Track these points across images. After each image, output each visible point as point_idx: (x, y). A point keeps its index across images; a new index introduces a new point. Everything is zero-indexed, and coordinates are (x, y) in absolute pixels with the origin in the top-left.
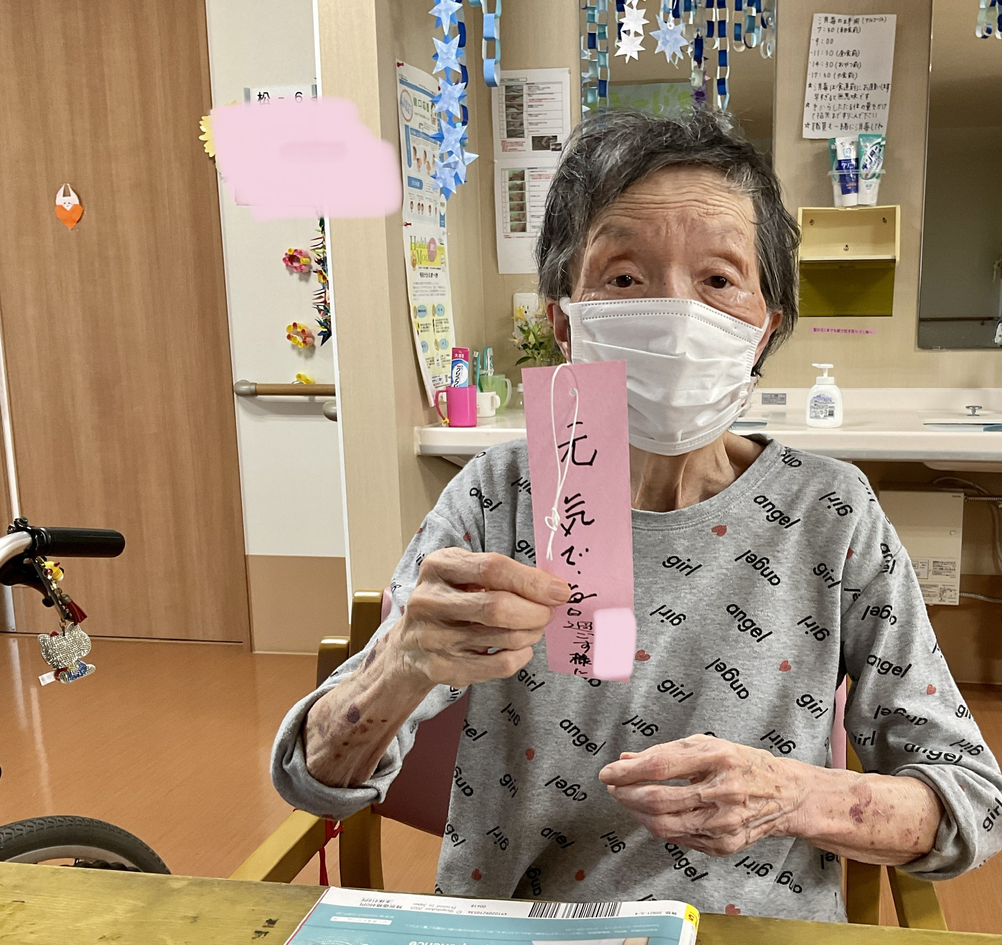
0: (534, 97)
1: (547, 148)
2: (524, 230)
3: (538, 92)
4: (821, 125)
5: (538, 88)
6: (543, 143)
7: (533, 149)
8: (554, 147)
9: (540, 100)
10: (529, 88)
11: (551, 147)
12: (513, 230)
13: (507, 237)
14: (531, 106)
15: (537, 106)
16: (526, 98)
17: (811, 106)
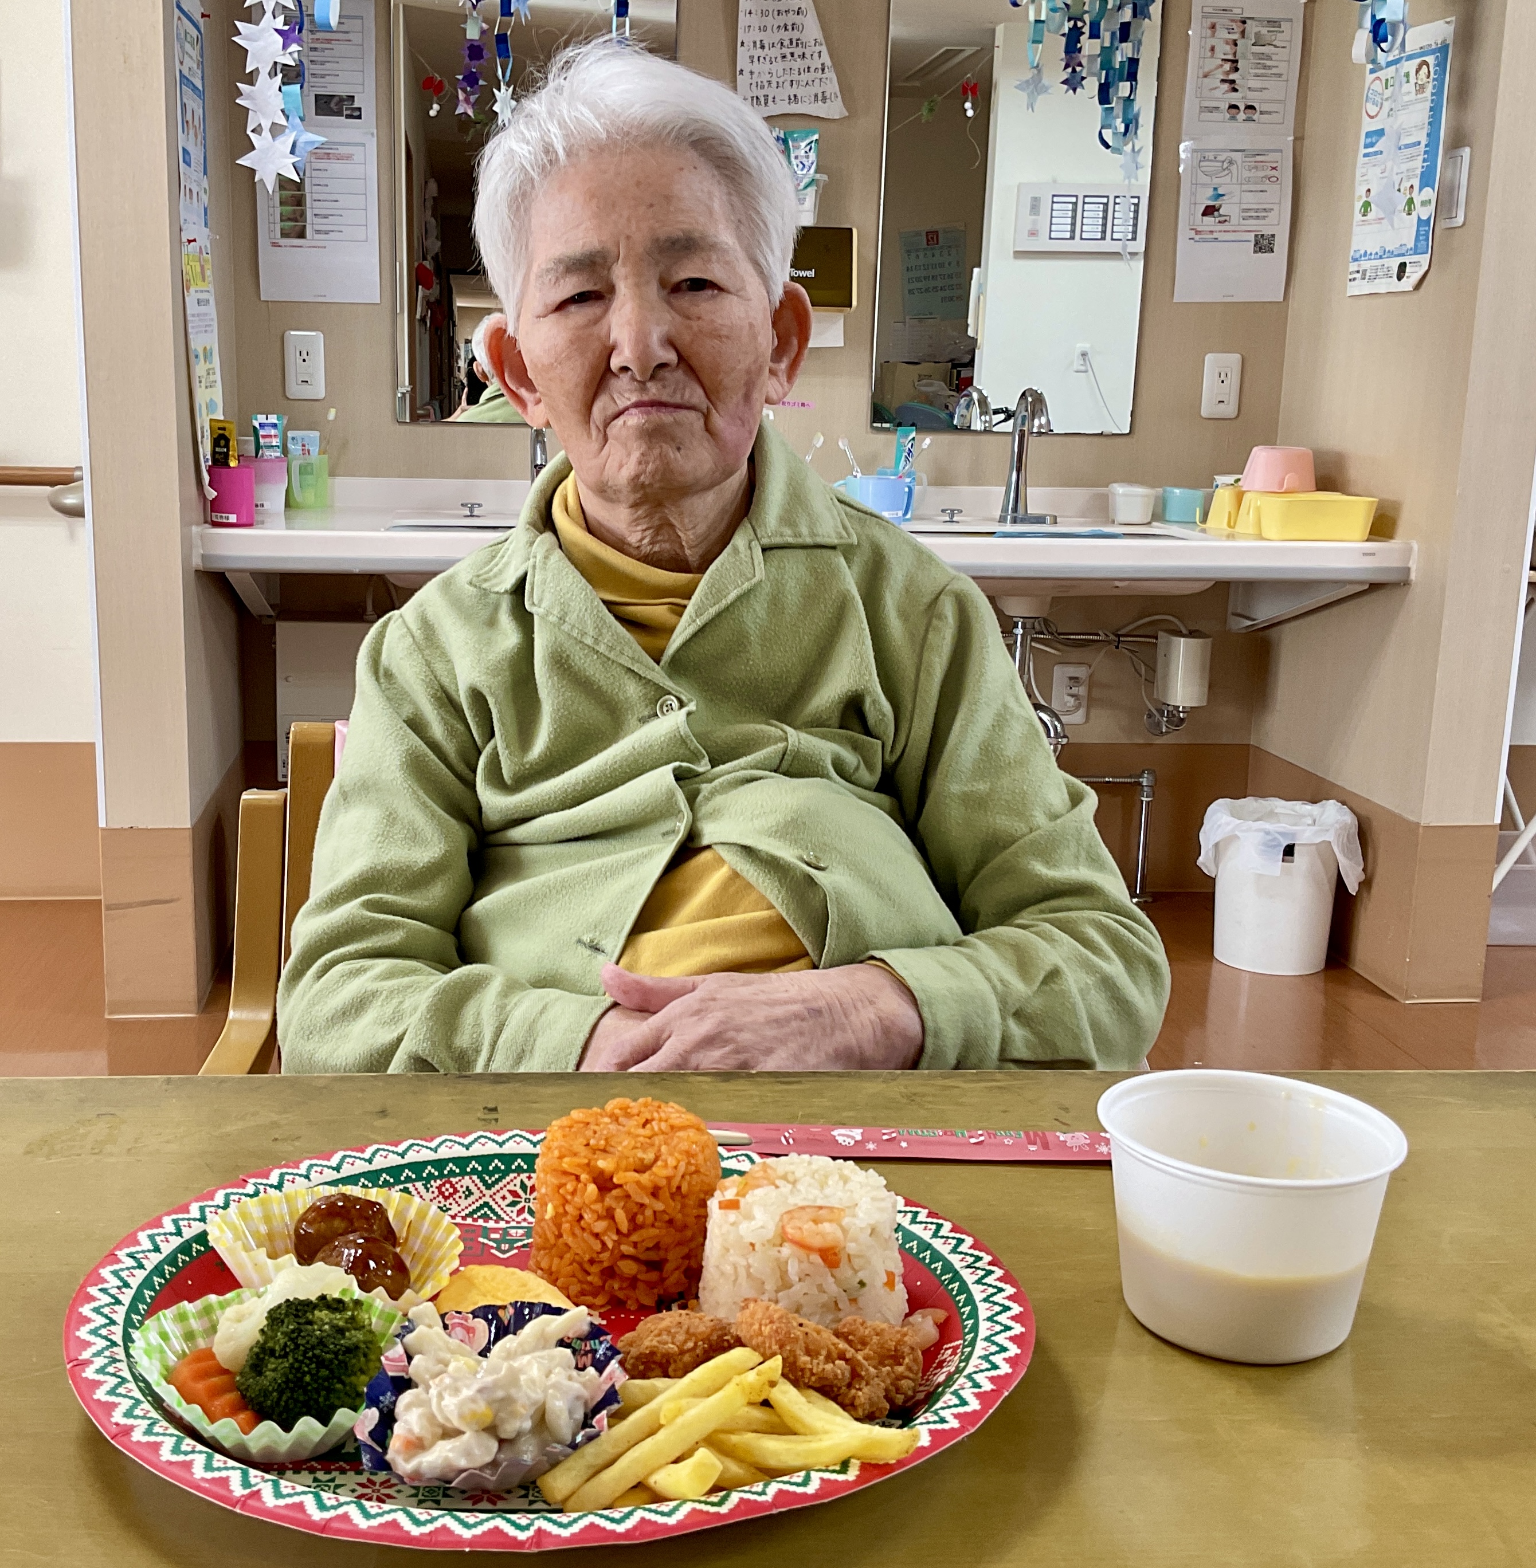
0: (320, 35)
1: (339, 113)
2: (302, 235)
4: (762, 99)
6: (332, 105)
7: (317, 114)
8: (349, 112)
9: (329, 42)
11: (345, 113)
12: (284, 235)
13: (275, 245)
14: (315, 50)
15: (323, 51)
17: (746, 73)
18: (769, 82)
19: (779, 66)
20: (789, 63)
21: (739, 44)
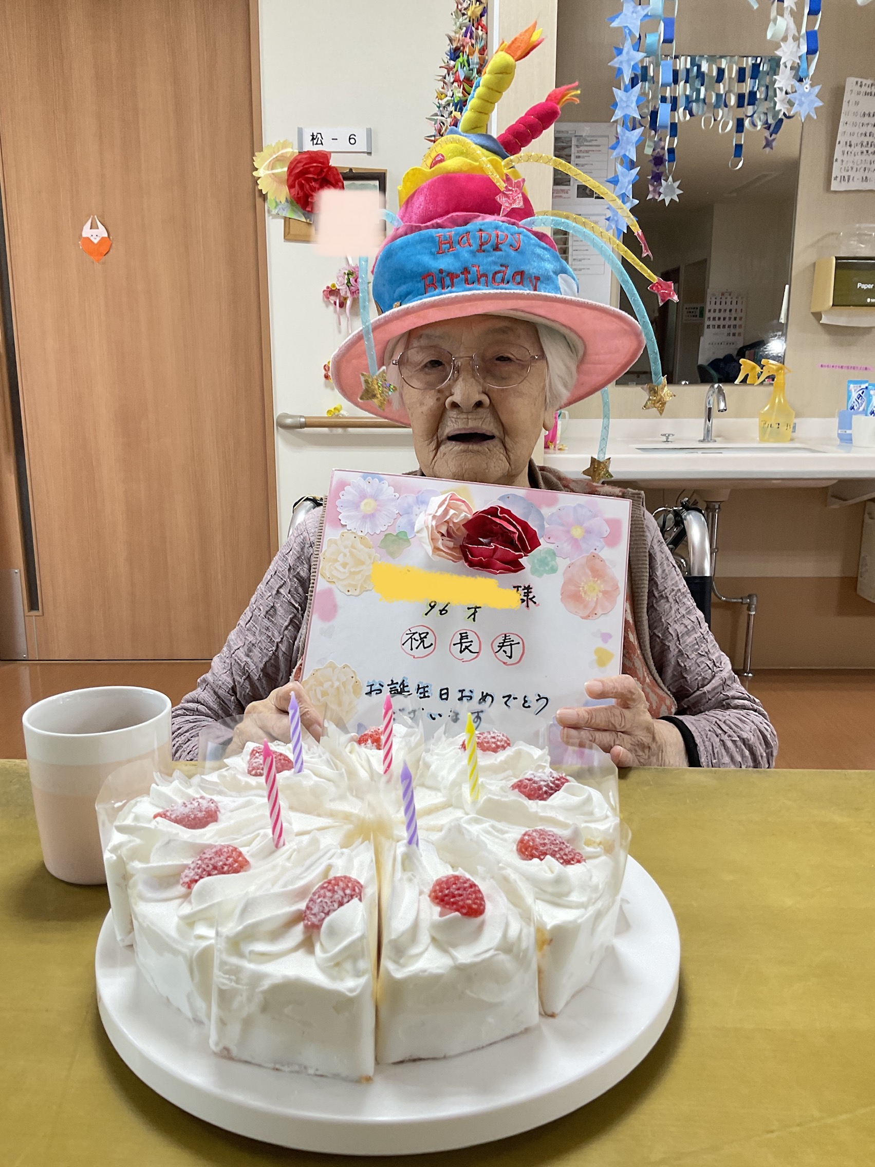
0: (582, 148)
1: (591, 196)
3: (585, 144)
4: (846, 178)
5: (586, 141)
6: (587, 191)
7: (577, 197)
9: (587, 152)
10: (578, 140)
11: (595, 195)
14: (579, 157)
15: (584, 157)
16: (574, 150)
17: (839, 161)
18: (852, 168)
19: (859, 158)
20: (864, 157)
21: (837, 142)
